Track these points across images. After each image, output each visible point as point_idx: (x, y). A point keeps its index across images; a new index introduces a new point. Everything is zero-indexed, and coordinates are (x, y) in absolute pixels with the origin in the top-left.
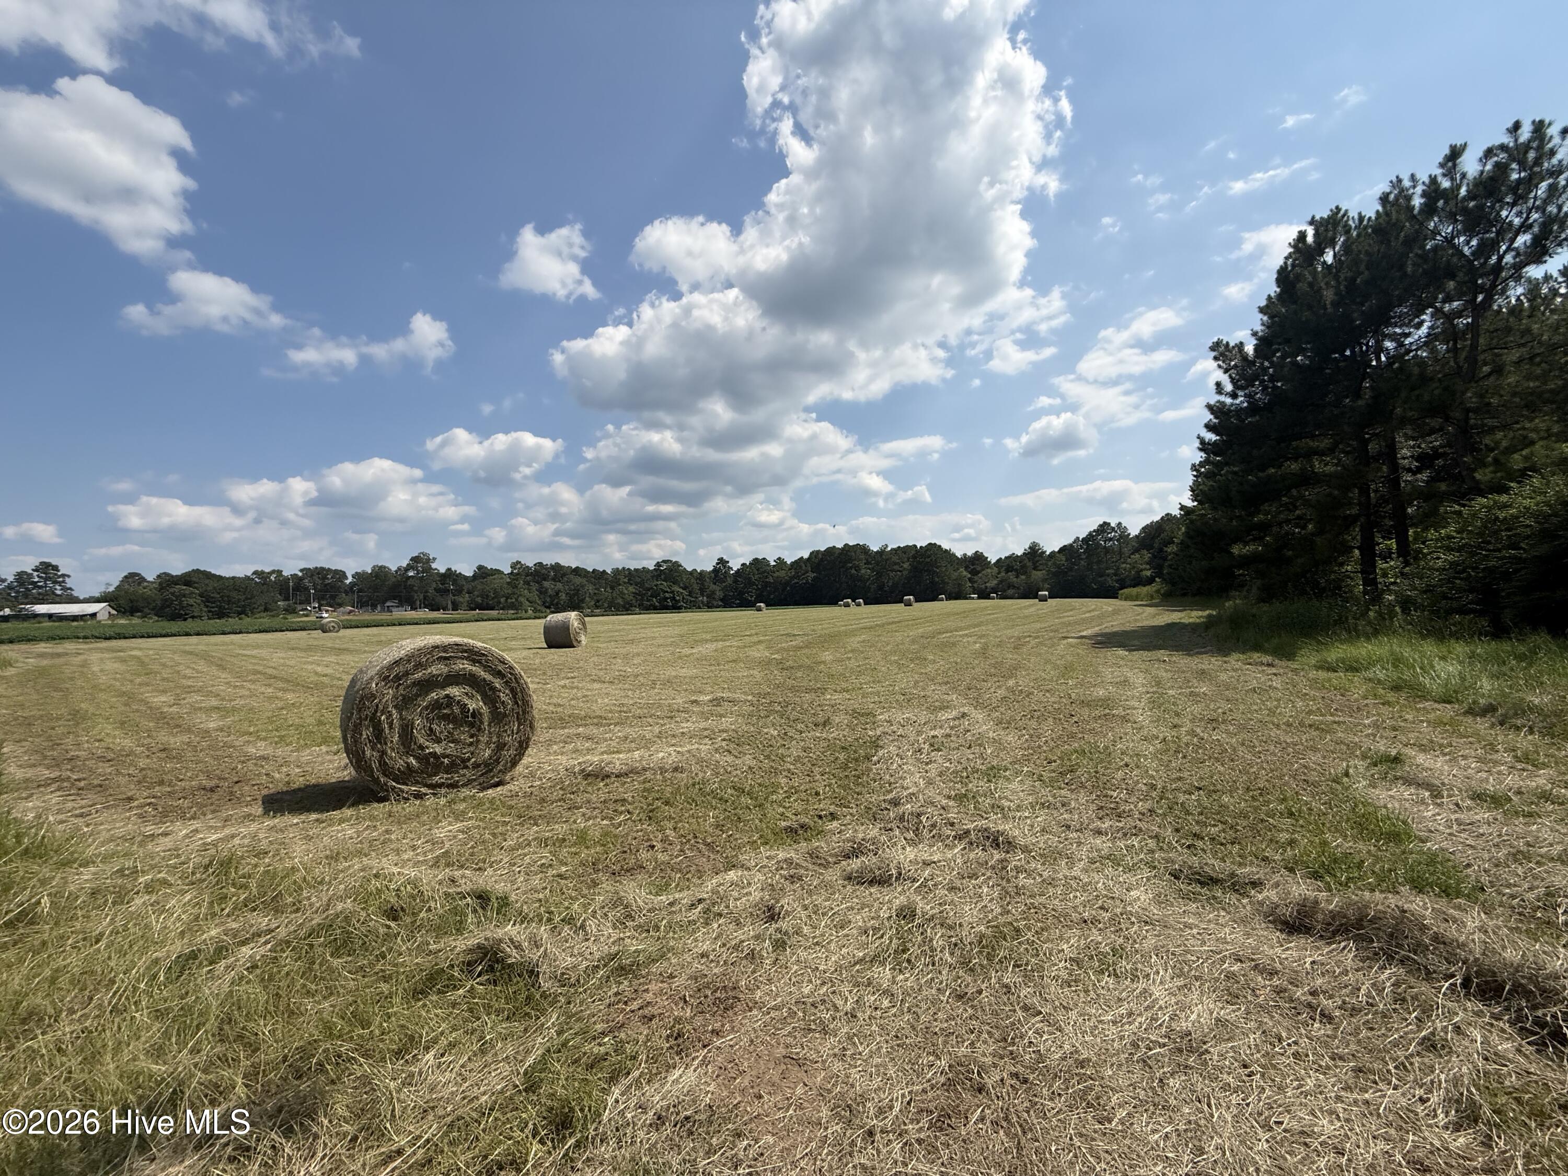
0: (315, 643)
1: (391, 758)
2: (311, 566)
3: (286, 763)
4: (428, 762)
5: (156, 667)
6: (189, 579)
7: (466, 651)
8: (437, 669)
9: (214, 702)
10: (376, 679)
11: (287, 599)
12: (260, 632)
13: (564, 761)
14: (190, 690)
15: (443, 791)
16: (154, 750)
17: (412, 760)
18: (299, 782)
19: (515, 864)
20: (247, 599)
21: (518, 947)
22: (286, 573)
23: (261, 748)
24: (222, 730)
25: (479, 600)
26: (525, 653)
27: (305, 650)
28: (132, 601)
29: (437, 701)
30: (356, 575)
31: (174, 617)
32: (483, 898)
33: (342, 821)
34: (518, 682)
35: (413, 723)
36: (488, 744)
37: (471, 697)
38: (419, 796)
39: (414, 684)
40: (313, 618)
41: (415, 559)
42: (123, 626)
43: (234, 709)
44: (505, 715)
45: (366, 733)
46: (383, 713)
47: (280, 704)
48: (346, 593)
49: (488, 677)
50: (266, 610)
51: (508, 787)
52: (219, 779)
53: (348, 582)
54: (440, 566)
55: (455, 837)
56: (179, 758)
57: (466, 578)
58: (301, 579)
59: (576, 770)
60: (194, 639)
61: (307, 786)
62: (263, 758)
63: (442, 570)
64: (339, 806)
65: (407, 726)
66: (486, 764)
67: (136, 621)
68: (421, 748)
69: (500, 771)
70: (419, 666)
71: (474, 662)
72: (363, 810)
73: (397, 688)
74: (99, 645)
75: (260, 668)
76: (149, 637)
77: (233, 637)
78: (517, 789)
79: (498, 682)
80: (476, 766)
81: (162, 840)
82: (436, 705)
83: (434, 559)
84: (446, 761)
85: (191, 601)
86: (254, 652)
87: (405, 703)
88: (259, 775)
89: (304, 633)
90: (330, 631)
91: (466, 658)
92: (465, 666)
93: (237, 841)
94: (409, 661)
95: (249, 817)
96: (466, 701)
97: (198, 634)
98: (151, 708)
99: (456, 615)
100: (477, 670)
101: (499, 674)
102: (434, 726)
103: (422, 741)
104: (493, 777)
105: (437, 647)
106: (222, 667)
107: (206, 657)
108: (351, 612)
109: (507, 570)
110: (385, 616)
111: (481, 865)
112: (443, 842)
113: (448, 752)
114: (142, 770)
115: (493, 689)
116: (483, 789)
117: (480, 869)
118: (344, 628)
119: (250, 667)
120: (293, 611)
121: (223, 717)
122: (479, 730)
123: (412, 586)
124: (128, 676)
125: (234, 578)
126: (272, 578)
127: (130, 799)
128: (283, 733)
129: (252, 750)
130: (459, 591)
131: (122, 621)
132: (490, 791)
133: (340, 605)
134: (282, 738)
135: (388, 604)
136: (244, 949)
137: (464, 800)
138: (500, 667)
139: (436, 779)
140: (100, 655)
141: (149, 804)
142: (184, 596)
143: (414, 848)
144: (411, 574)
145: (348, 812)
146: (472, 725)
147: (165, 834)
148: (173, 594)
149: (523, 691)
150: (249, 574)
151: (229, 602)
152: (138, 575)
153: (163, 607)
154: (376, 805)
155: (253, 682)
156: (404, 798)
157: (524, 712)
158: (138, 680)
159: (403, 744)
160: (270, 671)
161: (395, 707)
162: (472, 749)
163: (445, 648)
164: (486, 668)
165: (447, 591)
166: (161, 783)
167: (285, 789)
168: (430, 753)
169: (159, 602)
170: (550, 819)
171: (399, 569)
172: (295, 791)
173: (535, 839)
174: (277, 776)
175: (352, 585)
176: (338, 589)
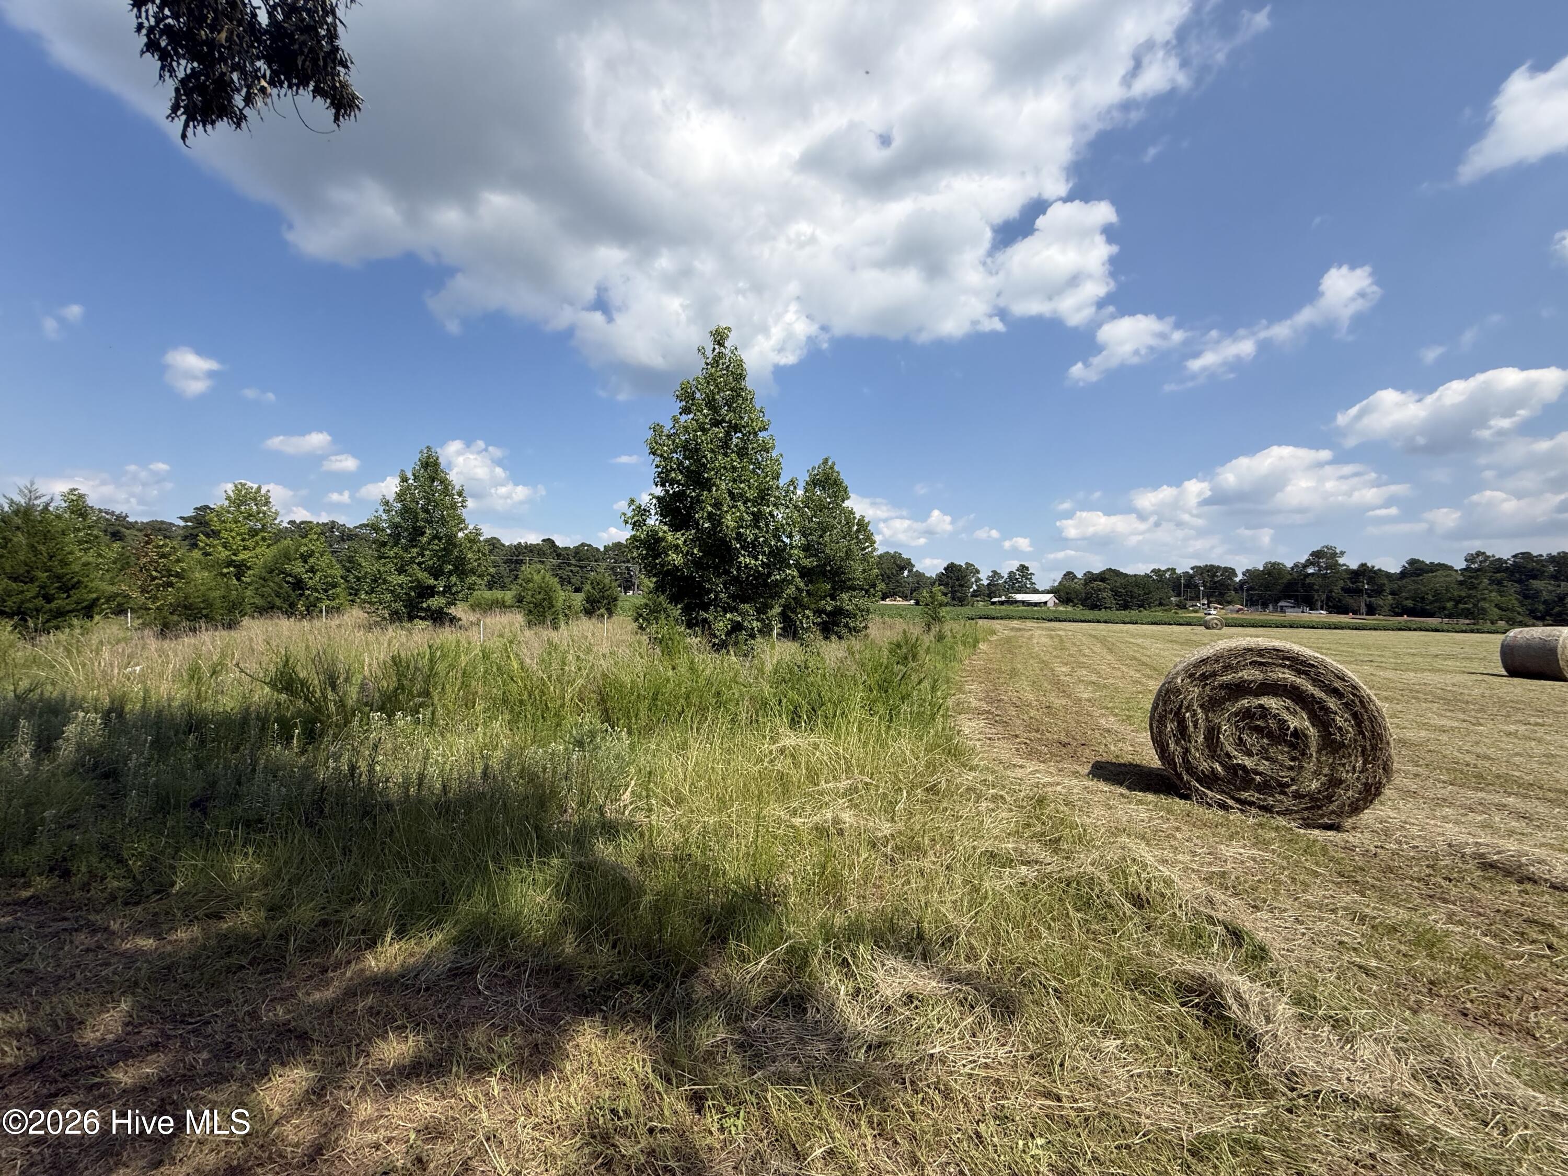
0: (1194, 638)
1: (1195, 758)
2: (1201, 564)
3: (1123, 740)
4: (1236, 774)
5: (1068, 645)
6: (1102, 577)
7: (1288, 659)
8: (1250, 674)
9: (1094, 678)
10: (1183, 675)
11: (1178, 595)
12: (1152, 624)
13: (1451, 830)
14: (1082, 665)
15: (1254, 811)
16: (1043, 706)
17: (1217, 766)
18: (1127, 759)
19: (1302, 923)
20: (1145, 594)
21: (1245, 1006)
22: (1178, 571)
23: (1109, 722)
24: (1089, 701)
25: (1409, 603)
26: (1460, 678)
27: (1182, 644)
28: (1067, 593)
29: (1248, 710)
30: (1247, 572)
31: (1094, 607)
32: (1236, 935)
33: (1140, 802)
34: (1364, 707)
35: (1219, 728)
36: (1317, 774)
37: (1294, 713)
38: (1224, 806)
39: (1221, 686)
40: (1200, 615)
41: (1317, 554)
42: (1061, 612)
43: (1105, 686)
44: (1342, 745)
45: (1170, 726)
46: (1188, 709)
47: (1140, 688)
48: (1236, 590)
49: (1318, 693)
50: (1161, 604)
51: (1345, 835)
52: (1073, 738)
53: (1237, 579)
54: (1351, 562)
55: (1242, 862)
56: (1054, 715)
57: (1388, 575)
58: (1192, 577)
59: (1468, 851)
60: (1102, 626)
61: (1131, 764)
62: (1108, 731)
63: (1354, 566)
64: (1146, 789)
65: (1213, 729)
66: (1312, 797)
67: (1070, 609)
68: (1228, 755)
69: (1333, 812)
70: (1227, 668)
71: (1299, 672)
72: (1165, 800)
73: (1204, 687)
74: (1044, 625)
75: (1138, 655)
76: (1074, 621)
77: (1130, 626)
78: (1356, 842)
79: (1332, 703)
80: (1297, 795)
81: (1018, 770)
82: (1247, 714)
83: (1342, 553)
84: (1258, 778)
85: (1105, 594)
86: (1140, 641)
87: (1212, 704)
88: (1099, 744)
89: (1189, 628)
90: (1213, 628)
91: (1289, 667)
92: (1288, 676)
93: (1059, 788)
94: (1217, 661)
95: (1075, 774)
96: (1285, 715)
97: (1106, 622)
98: (1053, 674)
99: (1371, 620)
100: (1300, 681)
101: (1335, 692)
102: (1245, 737)
103: (1229, 749)
104: (1322, 816)
105: (1251, 650)
106: (1110, 651)
107: (1103, 641)
108: (1240, 610)
109: (1459, 564)
110: (1277, 617)
111: (1258, 903)
112: (1225, 861)
113: (1261, 769)
114: (1031, 718)
115: (1327, 710)
116: (1307, 826)
117: (1255, 907)
118: (1227, 625)
119: (1131, 653)
120: (1183, 607)
121: (1095, 691)
122: (1303, 754)
123: (1311, 586)
124: (1050, 650)
125: (1135, 576)
126: (1167, 576)
127: (1017, 736)
128: (1132, 713)
129: (1103, 721)
130: (1378, 591)
131: (1061, 608)
132: (1317, 832)
133: (1229, 603)
134: (1129, 717)
135: (1280, 604)
136: (1023, 867)
137: (1277, 829)
138: (1337, 684)
139: (1245, 795)
140: (1040, 632)
141: (1025, 743)
142: (1100, 590)
143: (1194, 854)
144: (1310, 570)
145: (1150, 797)
146: (1293, 746)
147: (1021, 767)
148: (1092, 588)
149: (1373, 719)
150: (1148, 572)
151: (1132, 597)
152: (1072, 573)
153: (1086, 599)
154: (1177, 799)
155: (1128, 666)
156: (1207, 803)
157: (1374, 748)
158: (1054, 653)
159: (1208, 747)
160: (1144, 659)
161: (1201, 706)
162: (1293, 774)
163: (1261, 652)
164: (1316, 681)
165: (1359, 592)
166: (1037, 731)
167: (1114, 761)
168: (1238, 765)
169: (1083, 595)
170: (1385, 895)
171: (1296, 565)
172: (1120, 765)
173: (1345, 909)
174: (1113, 748)
175: (1242, 583)
176: (1227, 587)
